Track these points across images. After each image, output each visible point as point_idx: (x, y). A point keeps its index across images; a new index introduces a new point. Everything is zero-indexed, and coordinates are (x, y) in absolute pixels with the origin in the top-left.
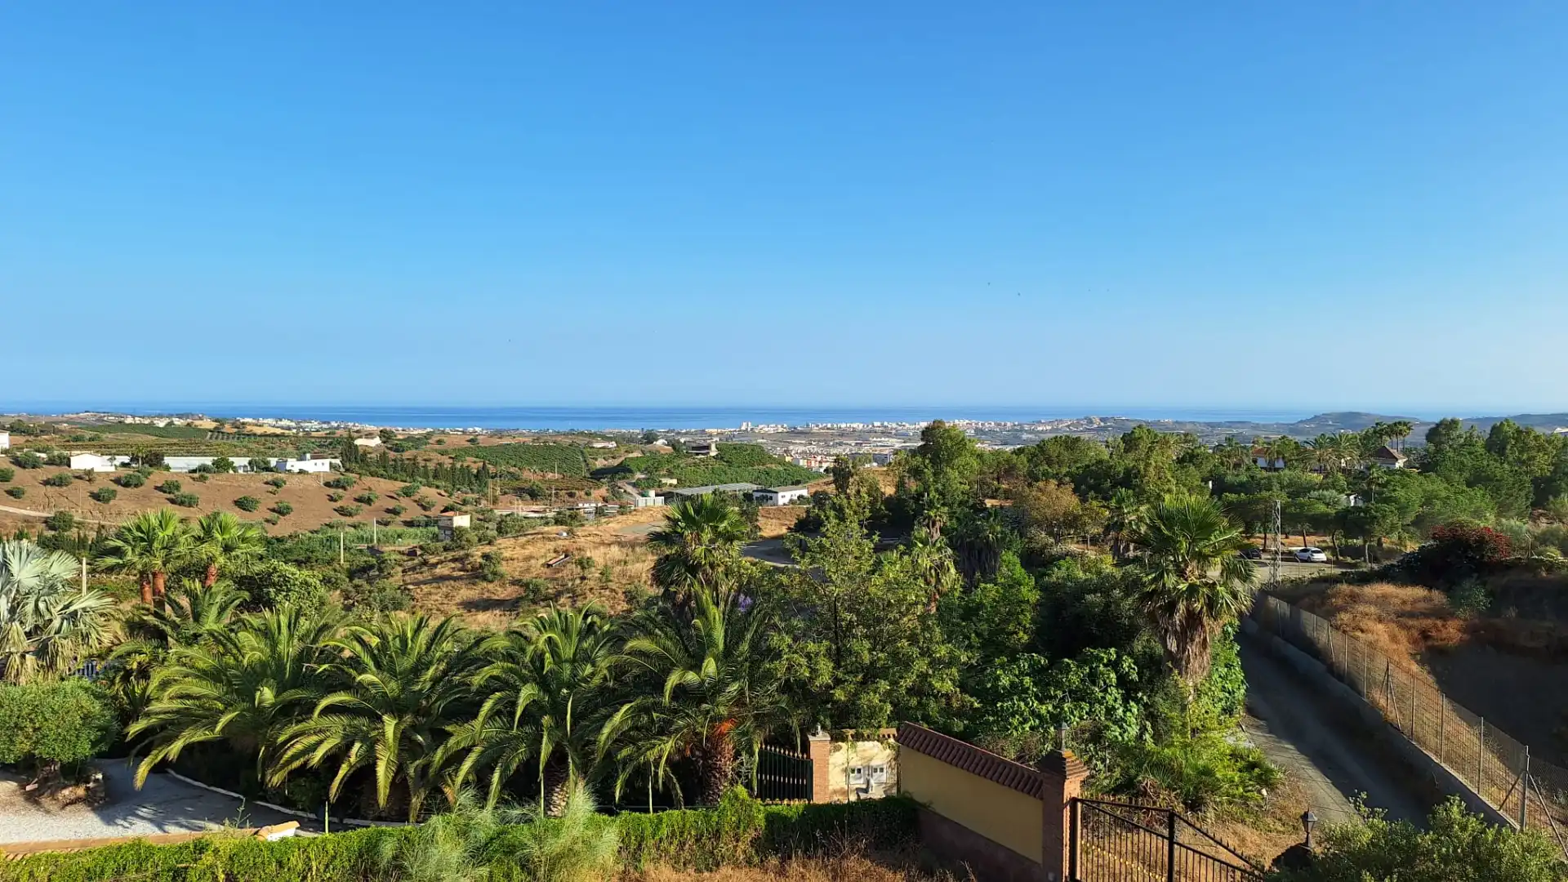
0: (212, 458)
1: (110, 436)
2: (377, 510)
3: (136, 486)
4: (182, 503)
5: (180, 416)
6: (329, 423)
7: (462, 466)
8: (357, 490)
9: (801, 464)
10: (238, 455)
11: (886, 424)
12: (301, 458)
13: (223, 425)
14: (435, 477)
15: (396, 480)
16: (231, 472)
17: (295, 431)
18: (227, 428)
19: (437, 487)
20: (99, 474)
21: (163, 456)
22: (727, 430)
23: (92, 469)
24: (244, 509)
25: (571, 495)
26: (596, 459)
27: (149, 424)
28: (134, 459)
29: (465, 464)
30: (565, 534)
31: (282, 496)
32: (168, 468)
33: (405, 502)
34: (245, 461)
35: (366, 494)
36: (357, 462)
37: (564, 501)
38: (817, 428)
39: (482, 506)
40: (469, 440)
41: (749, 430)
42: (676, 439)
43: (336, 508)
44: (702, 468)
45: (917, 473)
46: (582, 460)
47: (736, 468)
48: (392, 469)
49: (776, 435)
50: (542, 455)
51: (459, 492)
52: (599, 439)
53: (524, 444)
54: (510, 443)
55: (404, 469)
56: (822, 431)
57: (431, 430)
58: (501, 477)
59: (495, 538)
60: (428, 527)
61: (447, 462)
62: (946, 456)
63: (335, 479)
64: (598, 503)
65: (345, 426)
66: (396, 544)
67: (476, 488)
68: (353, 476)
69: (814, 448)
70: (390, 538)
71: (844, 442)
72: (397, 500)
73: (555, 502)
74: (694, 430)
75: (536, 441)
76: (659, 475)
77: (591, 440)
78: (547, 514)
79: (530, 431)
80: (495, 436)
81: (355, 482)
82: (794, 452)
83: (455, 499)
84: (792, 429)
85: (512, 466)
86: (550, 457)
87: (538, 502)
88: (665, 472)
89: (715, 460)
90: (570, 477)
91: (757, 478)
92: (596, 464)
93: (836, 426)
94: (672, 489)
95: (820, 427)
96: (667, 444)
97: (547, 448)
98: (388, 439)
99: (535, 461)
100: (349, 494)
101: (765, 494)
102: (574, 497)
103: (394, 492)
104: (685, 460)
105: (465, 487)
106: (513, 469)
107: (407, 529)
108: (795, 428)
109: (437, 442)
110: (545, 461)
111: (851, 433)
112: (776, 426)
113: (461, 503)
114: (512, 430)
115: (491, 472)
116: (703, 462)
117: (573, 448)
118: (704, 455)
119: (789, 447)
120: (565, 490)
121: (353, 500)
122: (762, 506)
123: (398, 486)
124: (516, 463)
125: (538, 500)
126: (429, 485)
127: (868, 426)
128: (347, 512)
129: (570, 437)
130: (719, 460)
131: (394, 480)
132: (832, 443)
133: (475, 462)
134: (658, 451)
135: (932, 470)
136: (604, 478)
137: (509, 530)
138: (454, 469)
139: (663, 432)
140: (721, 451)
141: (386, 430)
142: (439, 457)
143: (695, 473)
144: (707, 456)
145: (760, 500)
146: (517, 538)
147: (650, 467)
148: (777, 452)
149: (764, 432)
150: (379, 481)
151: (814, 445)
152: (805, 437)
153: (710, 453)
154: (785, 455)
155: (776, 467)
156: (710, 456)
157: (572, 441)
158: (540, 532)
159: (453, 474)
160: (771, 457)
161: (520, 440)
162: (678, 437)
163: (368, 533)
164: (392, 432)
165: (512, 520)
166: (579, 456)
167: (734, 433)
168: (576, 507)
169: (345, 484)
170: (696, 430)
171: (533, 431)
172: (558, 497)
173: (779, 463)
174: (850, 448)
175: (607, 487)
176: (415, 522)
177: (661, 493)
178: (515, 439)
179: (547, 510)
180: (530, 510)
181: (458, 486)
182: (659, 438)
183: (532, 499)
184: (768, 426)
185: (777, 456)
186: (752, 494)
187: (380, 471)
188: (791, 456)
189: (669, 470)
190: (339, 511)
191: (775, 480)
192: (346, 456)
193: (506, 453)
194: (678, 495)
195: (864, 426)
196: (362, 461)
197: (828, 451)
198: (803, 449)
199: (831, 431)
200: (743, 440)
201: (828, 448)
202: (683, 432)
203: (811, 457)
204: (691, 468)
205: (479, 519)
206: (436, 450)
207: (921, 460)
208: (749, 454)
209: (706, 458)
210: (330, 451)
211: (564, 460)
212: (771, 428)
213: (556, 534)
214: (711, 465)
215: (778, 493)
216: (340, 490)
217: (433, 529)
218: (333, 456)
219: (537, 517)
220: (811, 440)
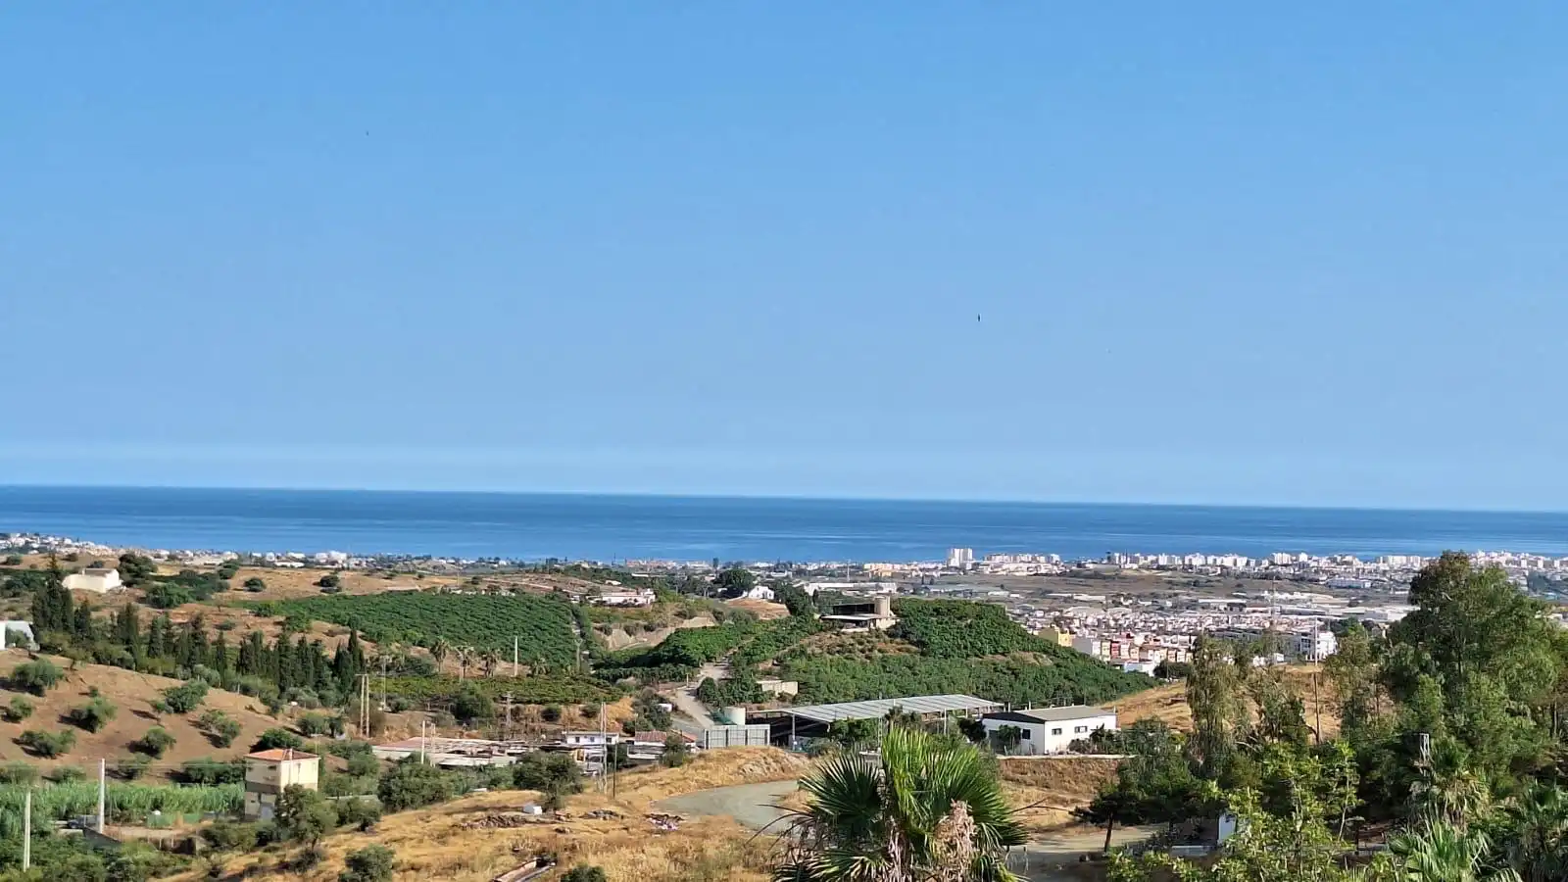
2: (109, 742)
7: (302, 642)
8: (65, 695)
9: (1096, 651)
11: (1303, 557)
14: (242, 666)
15: (152, 671)
19: (246, 691)
22: (915, 568)
25: (550, 716)
26: (608, 632)
29: (310, 639)
30: (538, 810)
33: (170, 723)
35: (84, 703)
36: (66, 628)
37: (533, 730)
38: (1135, 566)
39: (344, 736)
40: (319, 581)
41: (969, 567)
42: (795, 586)
43: (18, 737)
44: (859, 657)
45: (1400, 683)
46: (576, 631)
47: (939, 658)
48: (144, 647)
49: (1034, 582)
50: (484, 620)
51: (294, 703)
52: (615, 583)
53: (443, 592)
54: (412, 588)
55: (172, 648)
56: (1146, 572)
57: (235, 557)
58: (388, 669)
59: (376, 815)
60: (222, 785)
61: (269, 631)
62: (1476, 644)
63: (19, 668)
64: (614, 736)
65: (42, 543)
66: (149, 823)
67: (332, 694)
68: (57, 661)
69: (1126, 615)
70: (135, 810)
71: (1200, 601)
72: (155, 721)
73: (514, 732)
74: (834, 565)
75: (470, 585)
76: (758, 672)
77: (597, 585)
78: (493, 760)
79: (457, 560)
80: (379, 573)
81: (61, 677)
82: (1077, 623)
83: (285, 720)
84: (1074, 568)
85: (414, 644)
86: (501, 624)
87: (474, 732)
88: (769, 665)
89: (887, 637)
90: (547, 673)
91: (991, 683)
92: (607, 642)
93: (1180, 562)
94: (787, 707)
95: (1141, 563)
96: (772, 597)
97: (496, 603)
98: (138, 575)
99: (467, 632)
100: (48, 704)
101: (1011, 724)
102: (556, 720)
103: (148, 702)
104: (817, 638)
105: (308, 692)
106: (415, 652)
107: (175, 788)
108: (1079, 566)
109: (247, 584)
110: (487, 632)
111: (1218, 578)
112: (1034, 559)
113: (298, 729)
114: (417, 558)
115: (366, 656)
116: (861, 643)
117: (555, 603)
118: (862, 627)
119: (1065, 611)
120: (536, 702)
121: (55, 719)
122: (1005, 755)
123: (156, 688)
124: (422, 636)
125: (473, 726)
126: (227, 686)
127: (1258, 564)
128: (41, 745)
129: (549, 577)
130: (898, 640)
131: (149, 673)
132: (1169, 604)
133: (331, 634)
134: (754, 616)
135: (1441, 677)
136: (627, 677)
137: (408, 797)
138: (283, 649)
139: (763, 568)
140: (904, 616)
141: (134, 556)
142: (251, 620)
143: (840, 667)
144: (870, 629)
145: (1000, 737)
146: (429, 817)
147: (734, 653)
148: (1038, 622)
149: (1004, 573)
150: (115, 675)
151: (1127, 607)
152: (1105, 586)
153: (878, 621)
154: (1057, 629)
155: (1036, 659)
156: (877, 630)
157: (552, 588)
158: (479, 804)
159: (281, 662)
160: (1023, 634)
161: (434, 583)
162: (799, 582)
163: (85, 798)
164: (146, 560)
165: (414, 773)
166: (568, 623)
167: (934, 574)
168: (563, 745)
169: (39, 681)
170: (842, 565)
171: (465, 562)
172: (521, 719)
173: (1045, 652)
174: (1215, 615)
175: (633, 699)
176: (191, 772)
177: (760, 716)
178: (425, 579)
179: (495, 750)
180: (454, 749)
181: (292, 689)
182: (755, 582)
183: (460, 724)
184: (1015, 559)
185: (1036, 633)
186: (980, 722)
187: (119, 650)
188: (1072, 633)
189: (780, 661)
190: (27, 744)
191: (1035, 689)
192: (44, 614)
193: (402, 612)
194: (802, 722)
195: (1248, 563)
196: (78, 626)
197: (1159, 622)
198: (1101, 617)
199: (1169, 573)
200: (955, 593)
201: (1161, 615)
202: (810, 568)
203: (1120, 636)
204: (831, 657)
205: (339, 769)
206: (245, 604)
207: (1412, 651)
208: (970, 626)
209: (866, 634)
210: (6, 601)
211: (533, 630)
212: (1021, 564)
213: (516, 809)
214: (880, 651)
215: (1042, 722)
216: (27, 695)
217: (235, 789)
218: (13, 614)
219: (471, 767)
220: (1119, 595)
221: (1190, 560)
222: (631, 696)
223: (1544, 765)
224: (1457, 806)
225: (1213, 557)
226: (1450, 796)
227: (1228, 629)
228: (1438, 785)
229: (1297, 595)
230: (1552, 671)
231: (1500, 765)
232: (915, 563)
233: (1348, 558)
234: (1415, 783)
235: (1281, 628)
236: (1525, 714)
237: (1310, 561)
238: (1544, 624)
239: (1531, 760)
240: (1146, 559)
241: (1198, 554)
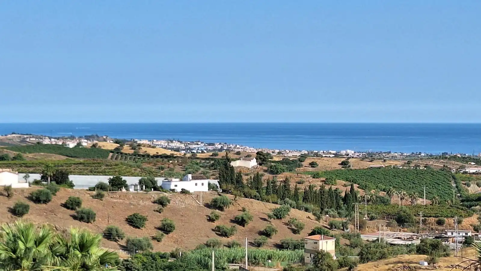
0: (109, 177)
1: (30, 155)
2: (251, 231)
3: (45, 202)
4: (81, 219)
5: (88, 138)
6: (213, 144)
7: (330, 189)
8: (232, 211)
10: (133, 175)
12: (183, 178)
13: (122, 146)
14: (305, 199)
15: (268, 201)
16: (124, 190)
17: (183, 152)
18: (126, 149)
19: (306, 210)
20: (16, 190)
21: (67, 175)
23: (10, 186)
24: (134, 226)
25: (440, 223)
26: (469, 185)
27: (62, 145)
28: (44, 178)
29: (334, 188)
30: (426, 264)
31: (167, 215)
32: (71, 185)
33: (275, 223)
34: (135, 180)
35: (240, 214)
36: (232, 183)
37: (432, 229)
39: (348, 230)
40: (341, 163)
43: (214, 228)
46: (454, 185)
48: (265, 191)
50: (412, 180)
51: (327, 216)
52: (473, 163)
53: (394, 167)
54: (381, 166)
55: (276, 192)
57: (306, 152)
58: (368, 201)
59: (355, 264)
60: (297, 250)
61: (317, 184)
63: (213, 199)
64: (469, 232)
65: (227, 147)
66: (267, 265)
67: (343, 212)
68: (229, 197)
70: (260, 260)
72: (269, 222)
73: (424, 229)
75: (407, 164)
77: (463, 164)
78: (414, 242)
79: (402, 154)
80: (367, 159)
81: (230, 203)
83: (322, 223)
85: (381, 191)
86: (419, 182)
87: (406, 229)
90: (439, 204)
92: (468, 190)
97: (417, 172)
98: (263, 161)
99: (405, 185)
100: (225, 215)
102: (443, 225)
103: (266, 214)
105: (333, 211)
106: (382, 194)
107: (277, 251)
109: (310, 164)
110: (414, 185)
113: (329, 227)
114: (385, 153)
115: (359, 196)
117: (444, 172)
120: (433, 217)
121: (228, 221)
123: (270, 208)
124: (385, 187)
125: (405, 227)
126: (298, 208)
128: (223, 232)
129: (442, 161)
131: (267, 202)
133: (345, 186)
136: (476, 206)
137: (370, 256)
138: (322, 192)
141: (262, 152)
142: (311, 179)
146: (378, 265)
150: (252, 202)
157: (443, 166)
158: (401, 260)
159: (321, 198)
161: (390, 164)
163: (240, 254)
164: (268, 154)
165: (376, 246)
166: (450, 182)
168: (445, 236)
169: (222, 205)
171: (406, 154)
172: (426, 224)
175: (478, 216)
176: (284, 245)
178: (386, 162)
179: (415, 237)
180: (397, 237)
181: (326, 209)
183: (399, 226)
187: (254, 192)
190: (217, 231)
192: (223, 176)
193: (376, 176)
196: (238, 182)
205: (346, 244)
206: (309, 173)
210: (211, 171)
211: (434, 185)
213: (416, 263)
216: (217, 211)
217: (301, 252)
218: (214, 177)
219: (404, 245)
222: (477, 214)
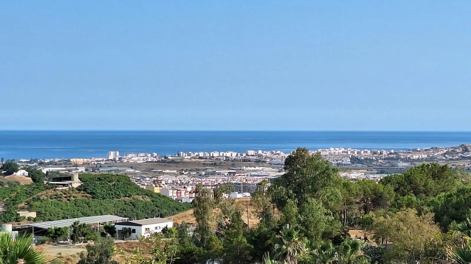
9: (170, 194)
11: (260, 152)
22: (93, 160)
38: (189, 157)
41: (117, 159)
42: (38, 169)
44: (64, 200)
45: (280, 203)
47: (100, 200)
49: (146, 165)
56: (194, 160)
62: (310, 186)
69: (185, 178)
71: (217, 171)
74: (57, 160)
76: (17, 208)
82: (163, 182)
84: (163, 159)
88: (23, 205)
89: (77, 191)
91: (123, 210)
93: (209, 155)
94: (31, 223)
95: (192, 156)
96: (27, 175)
101: (127, 227)
104: (45, 192)
108: (165, 158)
111: (225, 162)
112: (146, 155)
116: (65, 194)
118: (66, 187)
119: (159, 177)
122: (124, 240)
127: (241, 155)
130: (82, 192)
132: (203, 173)
134: (18, 183)
135: (296, 200)
139: (25, 162)
140: (84, 181)
143: (56, 205)
144: (69, 187)
145: (122, 233)
147: (7, 200)
148: (145, 183)
149: (133, 161)
151: (186, 175)
152: (177, 166)
153: (73, 184)
154: (154, 185)
155: (144, 199)
156: (73, 188)
160: (137, 188)
162: (40, 167)
167: (102, 163)
170: (61, 160)
173: (147, 195)
174: (223, 178)
177: (19, 227)
182: (19, 168)
184: (137, 156)
185: (145, 187)
186: (114, 226)
188: (160, 187)
189: (28, 203)
191: (143, 212)
194: (37, 229)
195: (237, 155)
197: (199, 181)
198: (174, 180)
199: (204, 160)
200: (111, 171)
201: (200, 178)
202: (46, 162)
203: (181, 188)
204: (51, 200)
207: (284, 190)
208: (114, 185)
209: (68, 190)
212: (140, 158)
214: (74, 197)
215: (141, 225)
220: (182, 170)
221: (213, 154)
223: (336, 235)
224: (293, 253)
225: (223, 153)
226: (290, 249)
227: (227, 184)
228: (286, 245)
229: (257, 168)
230: (341, 196)
231: (318, 236)
232: (94, 158)
233: (279, 152)
234: (276, 244)
235: (249, 182)
236: (331, 214)
237: (263, 153)
238: (337, 177)
239: (331, 233)
240: (194, 154)
241: (216, 152)
